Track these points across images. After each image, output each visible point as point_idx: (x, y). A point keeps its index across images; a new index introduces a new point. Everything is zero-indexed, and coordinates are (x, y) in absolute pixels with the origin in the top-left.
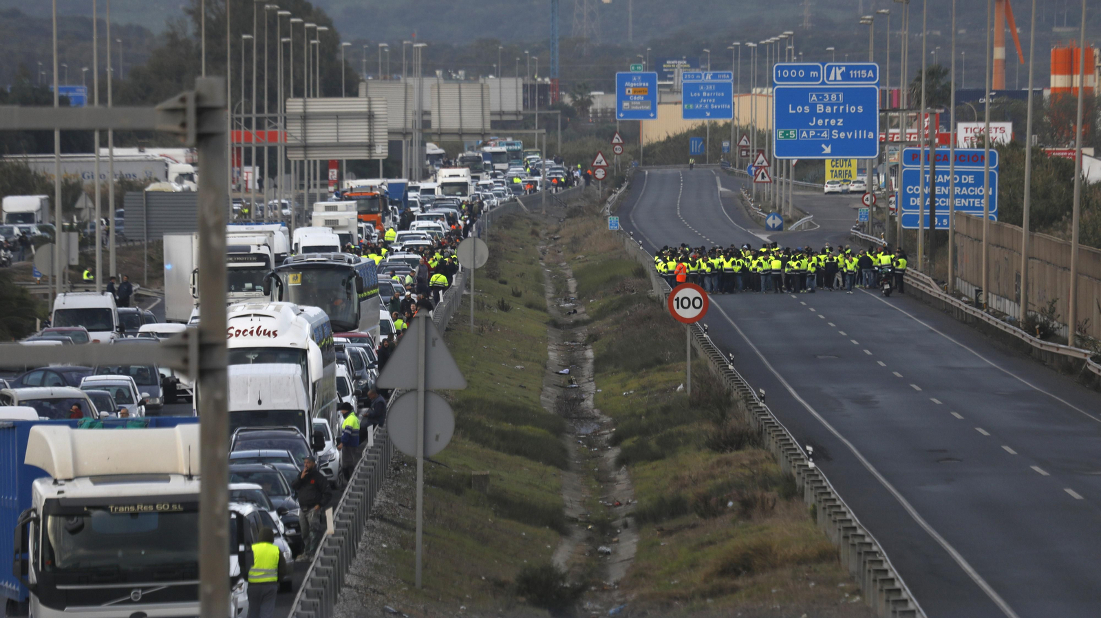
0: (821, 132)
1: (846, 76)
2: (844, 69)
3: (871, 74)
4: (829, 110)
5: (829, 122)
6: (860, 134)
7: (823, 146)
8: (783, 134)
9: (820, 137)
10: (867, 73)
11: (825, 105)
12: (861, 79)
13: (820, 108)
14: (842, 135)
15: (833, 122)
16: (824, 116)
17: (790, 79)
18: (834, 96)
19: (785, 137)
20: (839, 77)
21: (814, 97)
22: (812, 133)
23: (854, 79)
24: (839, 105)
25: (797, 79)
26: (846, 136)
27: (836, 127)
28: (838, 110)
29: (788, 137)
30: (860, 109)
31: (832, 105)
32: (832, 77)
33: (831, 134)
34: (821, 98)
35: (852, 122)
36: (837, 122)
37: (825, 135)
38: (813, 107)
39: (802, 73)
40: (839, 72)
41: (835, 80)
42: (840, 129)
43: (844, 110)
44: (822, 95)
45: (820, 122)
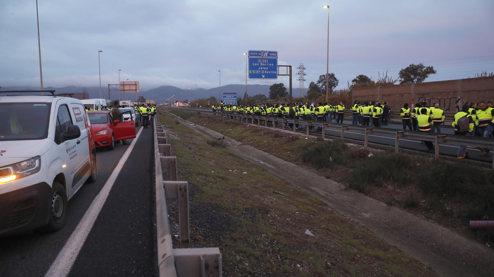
0: (262, 71)
1: (268, 55)
2: (268, 53)
3: (275, 55)
4: (264, 65)
5: (264, 68)
6: (272, 72)
7: (262, 75)
8: (251, 72)
9: (261, 73)
10: (274, 54)
11: (263, 63)
12: (273, 56)
13: (261, 64)
14: (268, 72)
15: (265, 68)
16: (262, 66)
17: (253, 55)
18: (265, 61)
19: (252, 72)
20: (267, 55)
21: (260, 61)
22: (259, 71)
23: (271, 56)
24: (267, 63)
25: (255, 55)
26: (269, 72)
27: (266, 70)
28: (266, 65)
29: (253, 72)
30: (272, 64)
31: (265, 63)
32: (265, 55)
33: (265, 72)
34: (262, 61)
35: (270, 69)
36: (266, 68)
37: (263, 72)
38: (260, 64)
39: (256, 53)
40: (267, 54)
41: (266, 56)
42: (267, 71)
43: (268, 65)
44: (262, 60)
45: (261, 68)
